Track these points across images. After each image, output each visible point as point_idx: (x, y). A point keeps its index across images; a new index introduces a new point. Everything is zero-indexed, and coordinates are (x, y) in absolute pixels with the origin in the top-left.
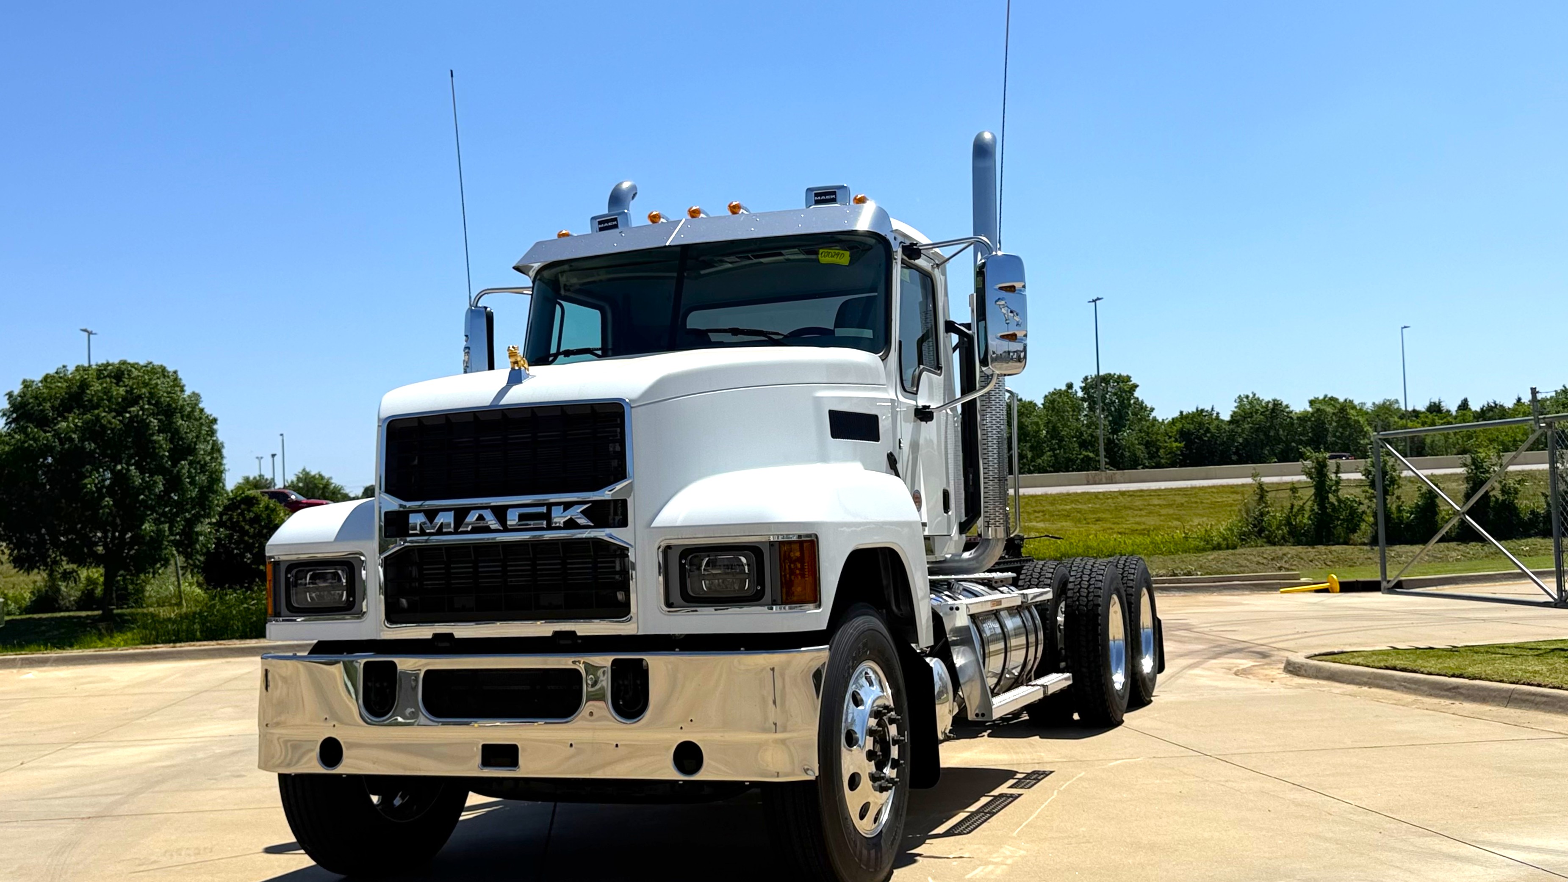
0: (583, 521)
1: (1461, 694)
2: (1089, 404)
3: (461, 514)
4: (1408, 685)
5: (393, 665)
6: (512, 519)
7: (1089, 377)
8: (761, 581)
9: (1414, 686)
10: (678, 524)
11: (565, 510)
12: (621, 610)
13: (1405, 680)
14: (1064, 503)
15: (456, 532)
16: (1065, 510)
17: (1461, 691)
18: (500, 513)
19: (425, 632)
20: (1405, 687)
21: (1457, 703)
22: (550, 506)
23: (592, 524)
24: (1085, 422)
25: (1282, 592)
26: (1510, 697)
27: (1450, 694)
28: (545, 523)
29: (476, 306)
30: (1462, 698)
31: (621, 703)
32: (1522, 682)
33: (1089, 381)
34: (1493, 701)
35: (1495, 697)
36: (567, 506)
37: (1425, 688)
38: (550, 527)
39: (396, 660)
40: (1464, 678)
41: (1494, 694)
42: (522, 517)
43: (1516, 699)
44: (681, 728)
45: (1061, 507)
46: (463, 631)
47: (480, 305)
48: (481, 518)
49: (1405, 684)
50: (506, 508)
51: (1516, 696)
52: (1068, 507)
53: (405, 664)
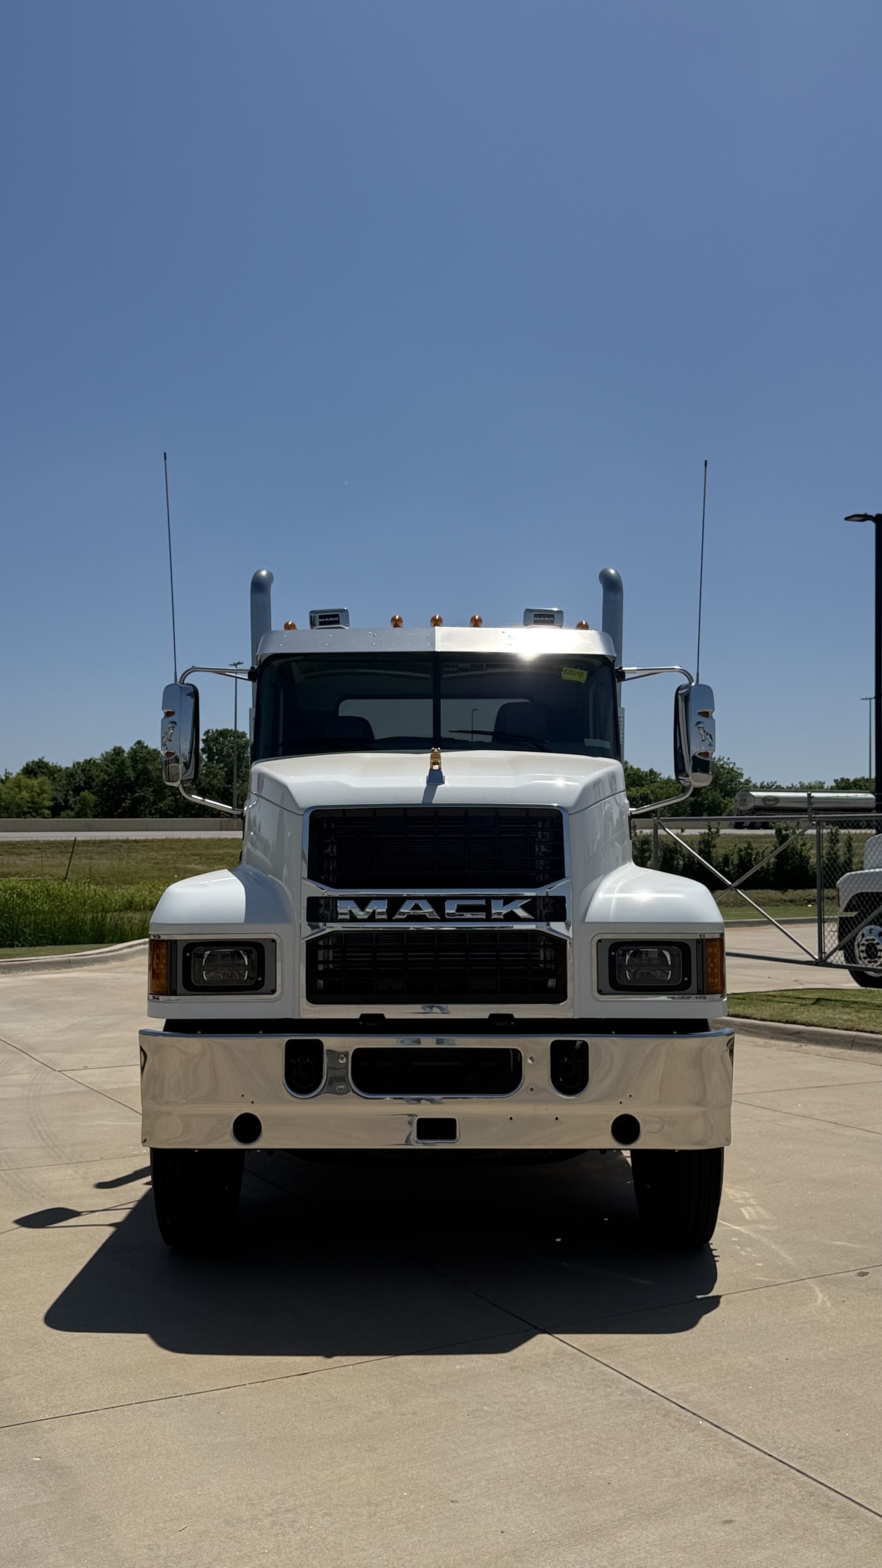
0: (521, 913)
1: (805, 1038)
2: (209, 755)
3: (395, 904)
4: (750, 1030)
5: (320, 1044)
6: (450, 909)
7: (211, 731)
8: (687, 972)
9: (755, 1030)
10: (611, 921)
11: (505, 904)
12: (559, 995)
13: (745, 1025)
14: (217, 847)
15: (390, 920)
16: (219, 854)
17: (804, 1035)
18: (438, 903)
19: (352, 1012)
20: (746, 1031)
21: (803, 1045)
22: (489, 899)
23: (533, 918)
24: (204, 771)
26: (853, 1041)
27: (793, 1038)
28: (483, 915)
29: (183, 684)
30: (806, 1041)
31: (561, 1080)
32: (855, 1029)
33: (210, 734)
34: (836, 1044)
35: (838, 1041)
36: (507, 900)
37: (767, 1032)
38: (489, 919)
39: (322, 1039)
40: (798, 1024)
41: (837, 1039)
42: (460, 909)
43: (859, 1043)
44: (621, 1103)
45: (216, 851)
46: (393, 1012)
47: (186, 682)
48: (417, 907)
49: (746, 1028)
50: (443, 899)
51: (859, 1041)
52: (221, 852)
53: (330, 1042)
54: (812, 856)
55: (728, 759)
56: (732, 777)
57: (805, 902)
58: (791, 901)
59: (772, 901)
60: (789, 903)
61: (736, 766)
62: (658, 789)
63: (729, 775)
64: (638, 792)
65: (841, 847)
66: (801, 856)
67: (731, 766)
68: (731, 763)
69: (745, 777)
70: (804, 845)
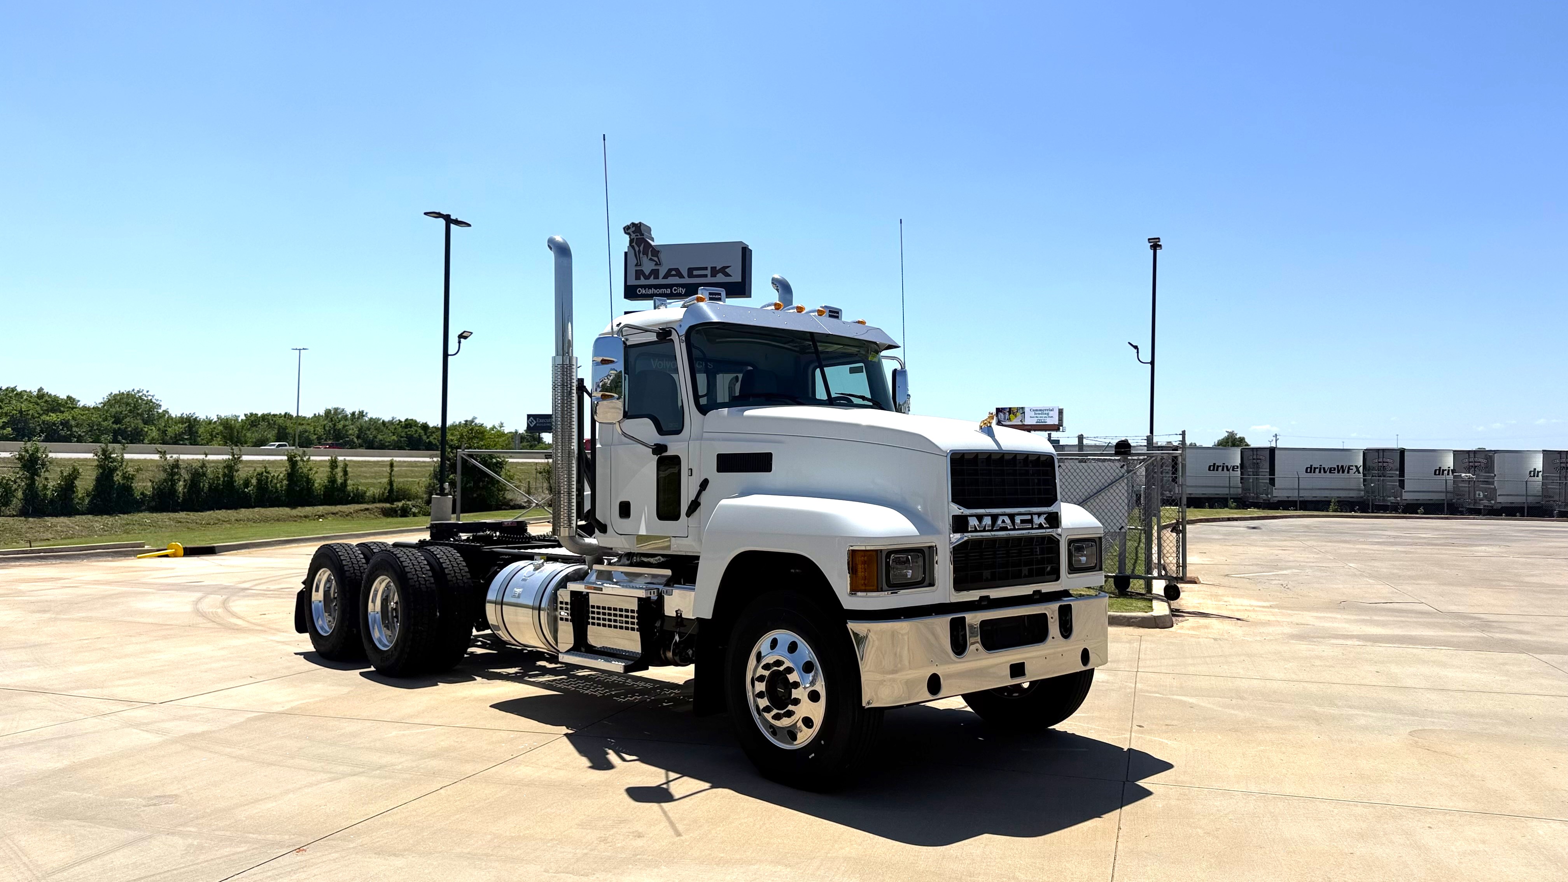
0: (1045, 524)
3: (994, 518)
5: (964, 619)
6: (1018, 520)
10: (1071, 527)
11: (1038, 518)
12: (1057, 576)
15: (992, 530)
18: (1012, 517)
22: (1031, 514)
23: (1049, 526)
25: (139, 558)
28: (1030, 526)
31: (1063, 630)
36: (1039, 514)
38: (1032, 529)
39: (965, 615)
42: (1021, 521)
44: (1083, 641)
46: (995, 593)
48: (1004, 521)
50: (1014, 515)
53: (969, 617)
54: (316, 478)
55: (148, 392)
56: (151, 408)
57: (317, 517)
58: (306, 517)
59: (291, 517)
60: (304, 519)
61: (155, 397)
62: (80, 415)
63: (148, 405)
64: (58, 418)
65: (339, 471)
66: (308, 478)
67: (150, 398)
68: (150, 395)
69: (163, 408)
70: (311, 469)
